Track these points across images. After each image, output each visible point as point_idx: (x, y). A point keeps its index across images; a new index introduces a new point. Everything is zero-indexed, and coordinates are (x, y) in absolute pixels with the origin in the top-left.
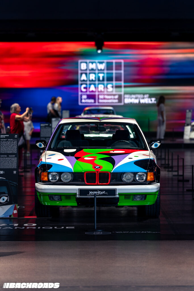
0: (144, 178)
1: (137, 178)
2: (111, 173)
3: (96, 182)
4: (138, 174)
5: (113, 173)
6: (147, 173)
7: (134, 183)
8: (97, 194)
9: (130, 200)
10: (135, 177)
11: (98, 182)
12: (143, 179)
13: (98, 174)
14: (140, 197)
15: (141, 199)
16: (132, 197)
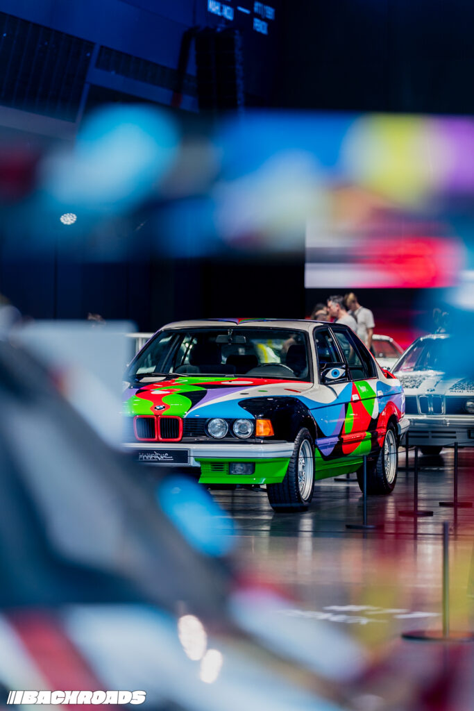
0: (250, 430)
1: (236, 431)
2: (183, 419)
3: (156, 436)
4: (239, 421)
5: (186, 419)
6: (254, 422)
7: (230, 438)
8: (153, 458)
9: (224, 473)
10: (231, 428)
11: (159, 436)
12: (248, 433)
13: (159, 421)
14: (243, 470)
15: (246, 472)
16: (226, 467)
